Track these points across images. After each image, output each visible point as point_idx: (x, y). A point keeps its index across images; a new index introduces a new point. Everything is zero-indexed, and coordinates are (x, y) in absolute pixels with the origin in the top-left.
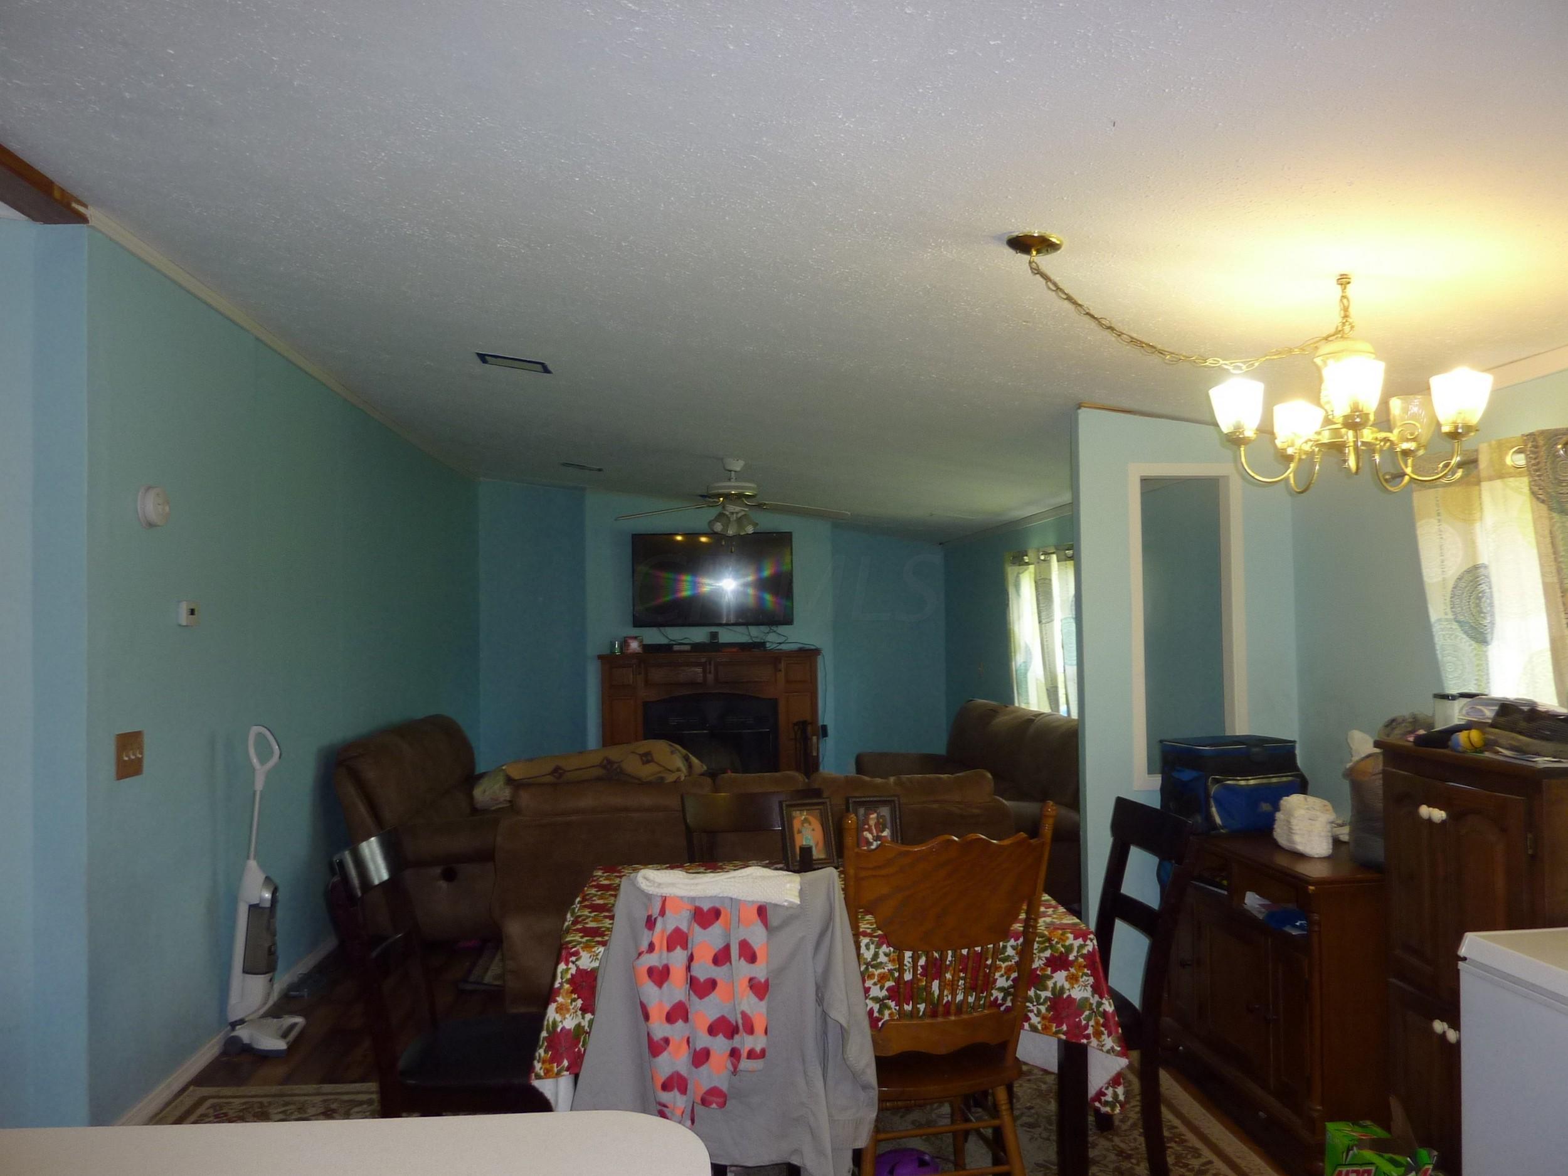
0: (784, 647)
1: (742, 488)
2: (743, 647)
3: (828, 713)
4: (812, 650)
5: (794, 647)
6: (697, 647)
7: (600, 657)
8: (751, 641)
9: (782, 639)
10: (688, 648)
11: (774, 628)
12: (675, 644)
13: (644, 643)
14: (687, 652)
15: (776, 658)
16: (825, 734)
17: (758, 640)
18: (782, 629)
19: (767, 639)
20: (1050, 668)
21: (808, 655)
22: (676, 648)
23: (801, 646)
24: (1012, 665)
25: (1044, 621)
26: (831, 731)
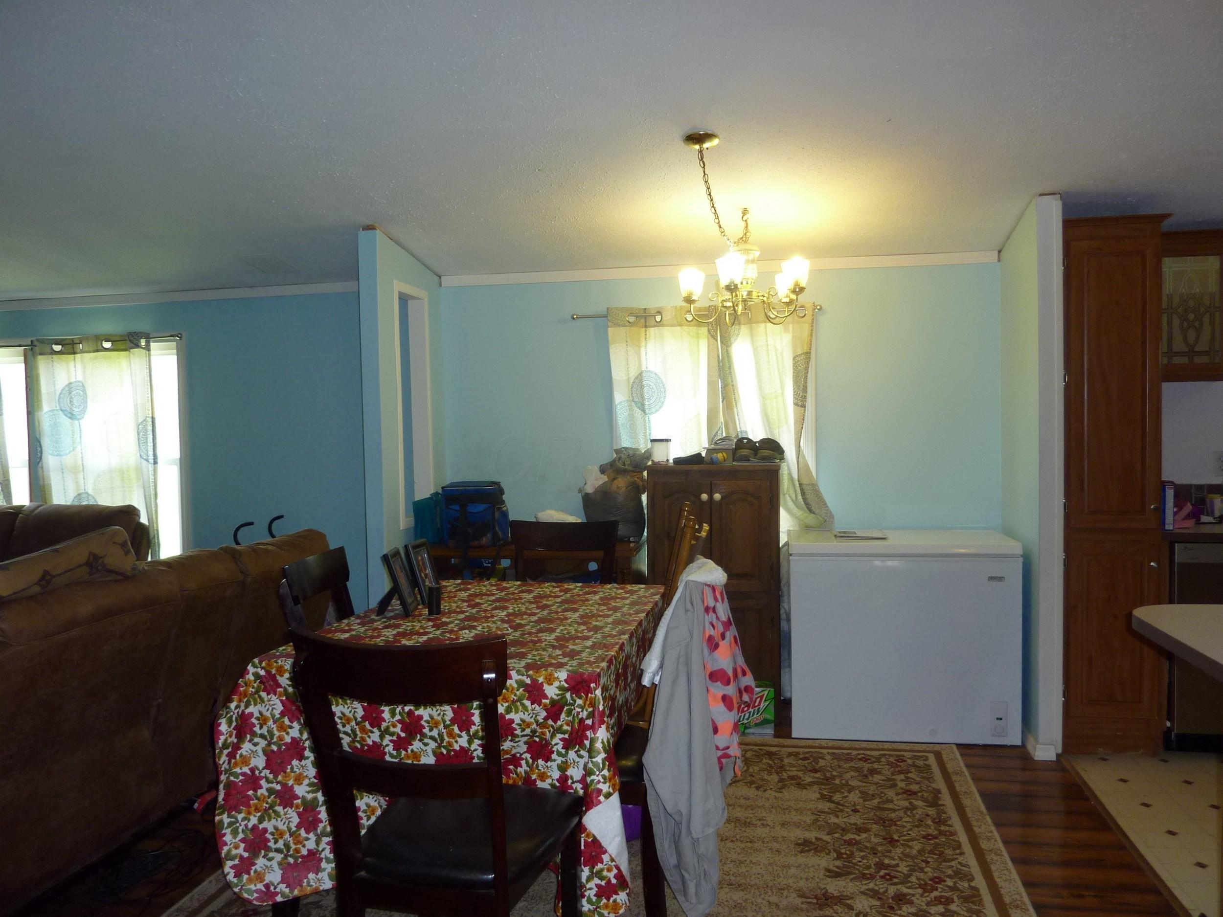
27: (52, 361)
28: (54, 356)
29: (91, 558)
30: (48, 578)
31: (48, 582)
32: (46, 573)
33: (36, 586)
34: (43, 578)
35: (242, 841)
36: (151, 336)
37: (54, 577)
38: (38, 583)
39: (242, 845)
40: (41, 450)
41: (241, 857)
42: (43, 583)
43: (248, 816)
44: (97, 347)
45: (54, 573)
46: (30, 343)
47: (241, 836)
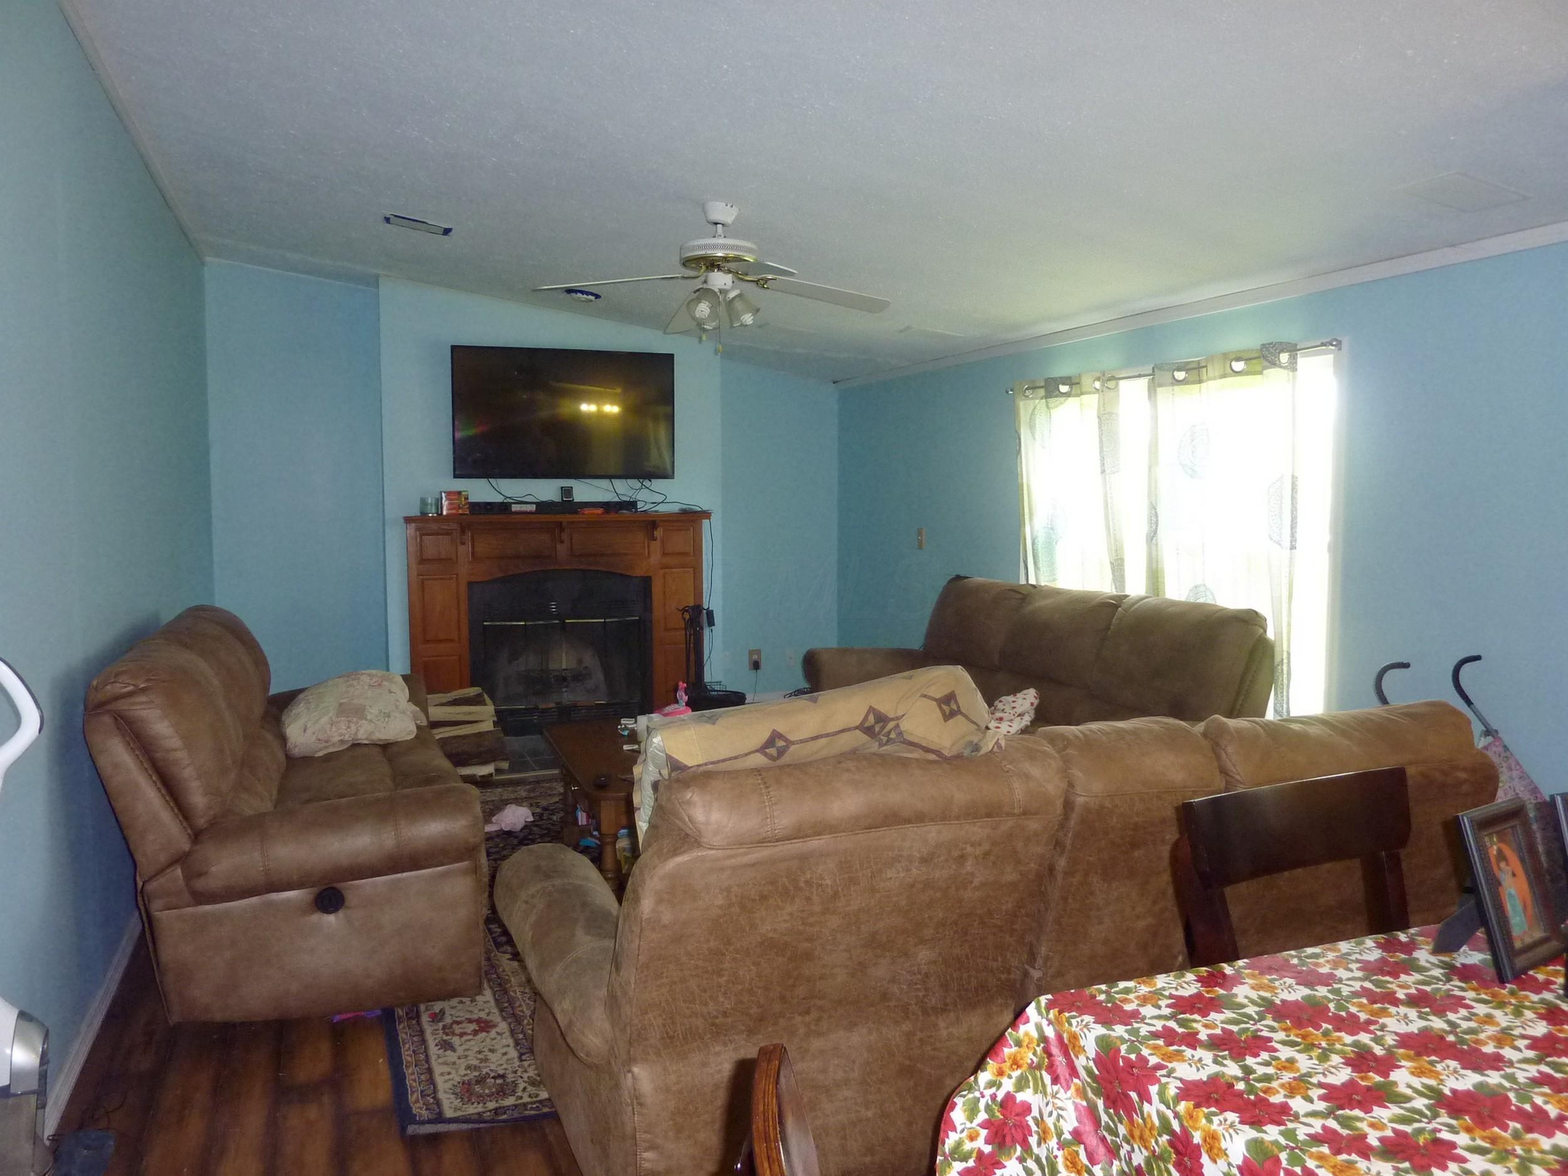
0: (662, 508)
1: (737, 248)
2: (607, 506)
3: (714, 598)
4: (696, 512)
5: (675, 508)
6: (543, 507)
7: (408, 520)
8: (617, 499)
9: (660, 498)
10: (533, 508)
11: (647, 483)
12: (514, 503)
13: (470, 500)
14: (531, 513)
15: (651, 523)
16: (711, 623)
17: (627, 499)
18: (657, 484)
19: (638, 498)
20: (1115, 534)
21: (691, 518)
22: (515, 508)
23: (685, 507)
24: (1024, 530)
25: (1107, 471)
26: (718, 618)
27: (1173, 395)
28: (1176, 387)
29: (871, 719)
30: (781, 743)
31: (781, 752)
32: (775, 736)
33: (758, 754)
34: (770, 742)
35: (983, 1125)
36: (1298, 347)
37: (793, 743)
38: (762, 750)
39: (984, 1133)
40: (1157, 520)
41: (980, 1153)
42: (772, 751)
43: (999, 1078)
44: (1225, 371)
45: (792, 738)
46: (1151, 372)
47: (982, 1116)
